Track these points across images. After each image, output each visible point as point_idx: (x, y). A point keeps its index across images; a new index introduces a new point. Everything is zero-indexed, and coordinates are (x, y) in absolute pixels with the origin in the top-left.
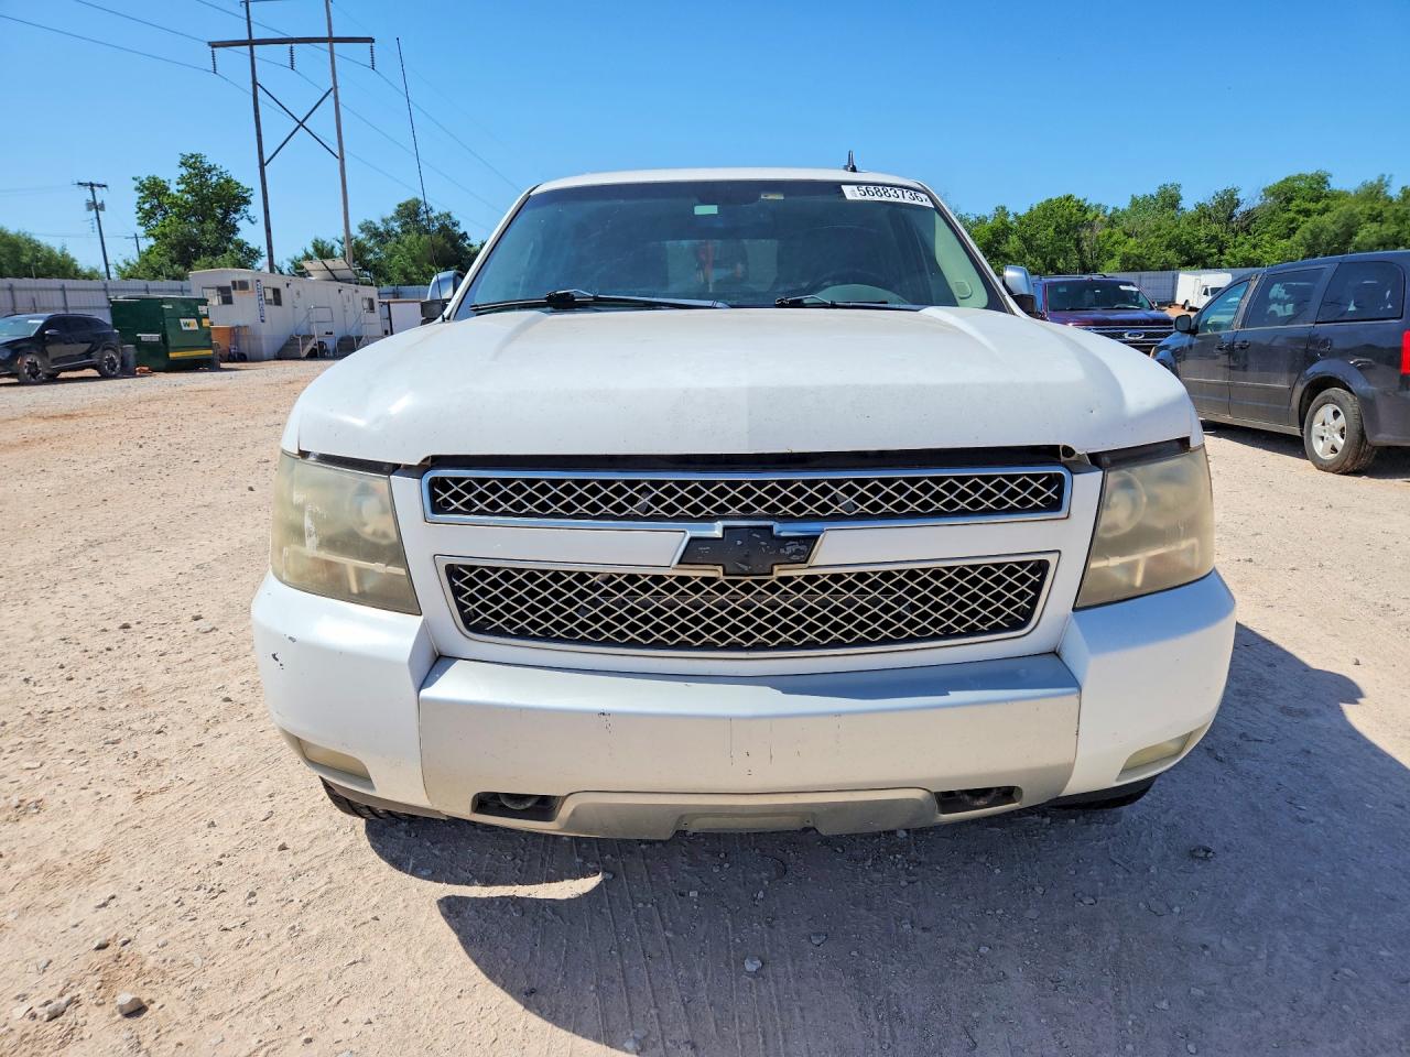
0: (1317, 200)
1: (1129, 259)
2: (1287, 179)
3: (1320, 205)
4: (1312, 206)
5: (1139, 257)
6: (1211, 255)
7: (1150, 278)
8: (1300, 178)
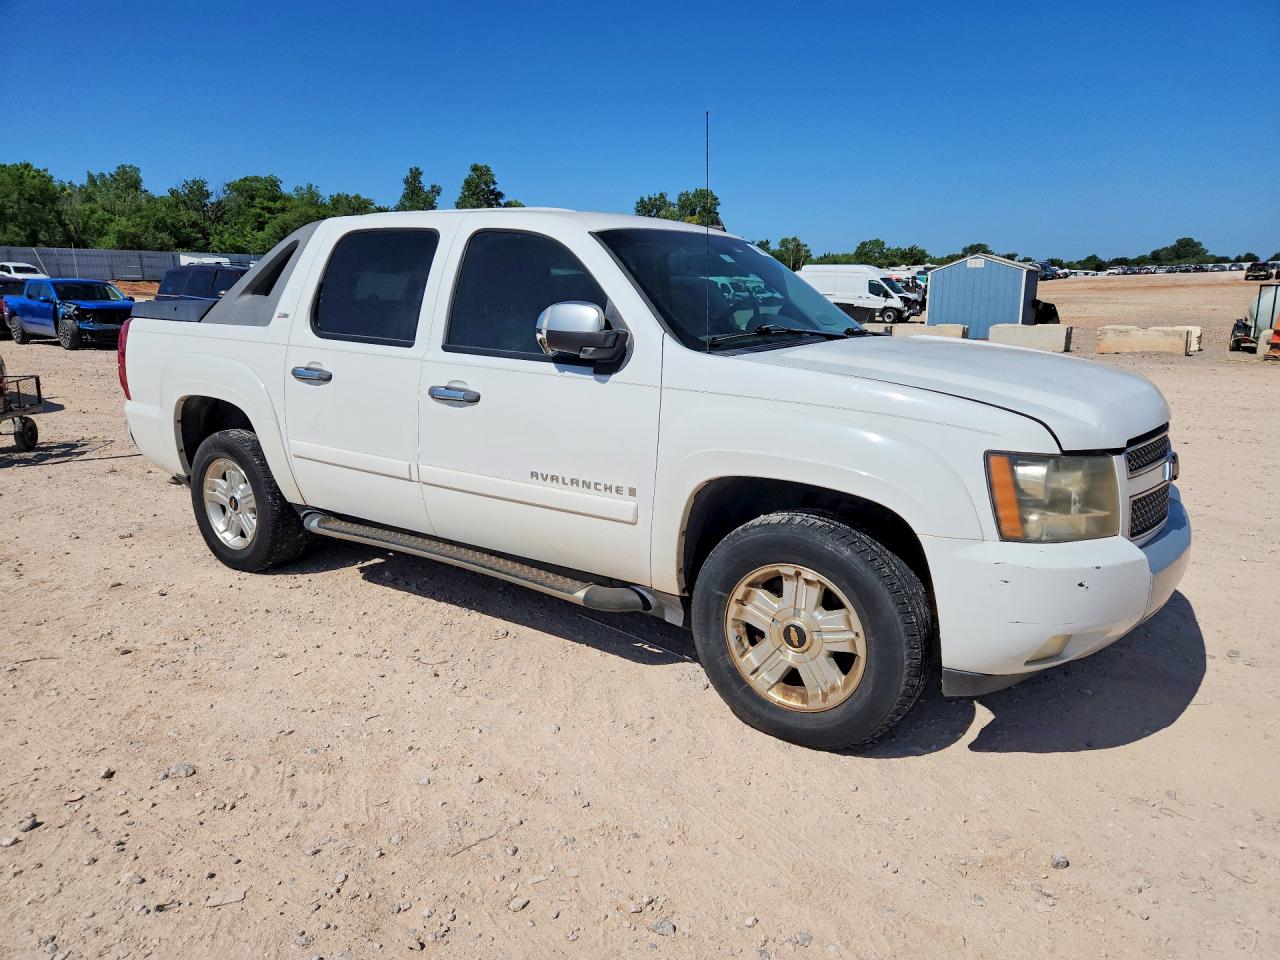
0: (274, 199)
1: (125, 237)
2: (246, 179)
3: (278, 205)
4: (271, 204)
5: (134, 236)
6: (197, 239)
7: (150, 257)
8: (256, 179)
